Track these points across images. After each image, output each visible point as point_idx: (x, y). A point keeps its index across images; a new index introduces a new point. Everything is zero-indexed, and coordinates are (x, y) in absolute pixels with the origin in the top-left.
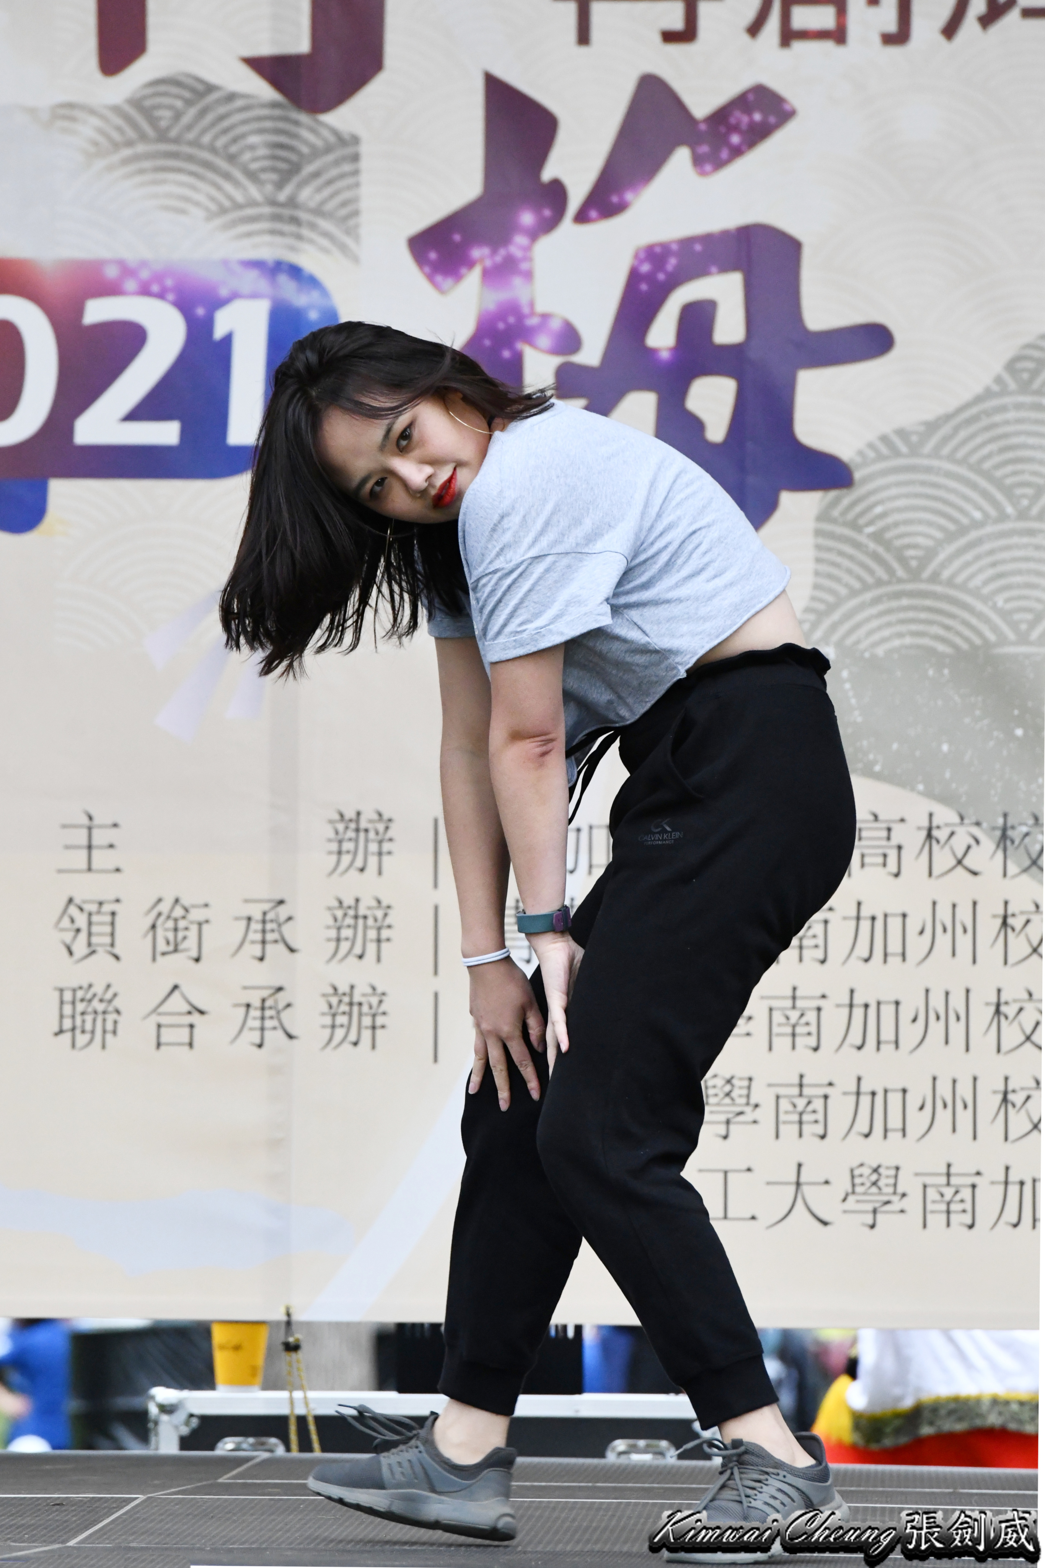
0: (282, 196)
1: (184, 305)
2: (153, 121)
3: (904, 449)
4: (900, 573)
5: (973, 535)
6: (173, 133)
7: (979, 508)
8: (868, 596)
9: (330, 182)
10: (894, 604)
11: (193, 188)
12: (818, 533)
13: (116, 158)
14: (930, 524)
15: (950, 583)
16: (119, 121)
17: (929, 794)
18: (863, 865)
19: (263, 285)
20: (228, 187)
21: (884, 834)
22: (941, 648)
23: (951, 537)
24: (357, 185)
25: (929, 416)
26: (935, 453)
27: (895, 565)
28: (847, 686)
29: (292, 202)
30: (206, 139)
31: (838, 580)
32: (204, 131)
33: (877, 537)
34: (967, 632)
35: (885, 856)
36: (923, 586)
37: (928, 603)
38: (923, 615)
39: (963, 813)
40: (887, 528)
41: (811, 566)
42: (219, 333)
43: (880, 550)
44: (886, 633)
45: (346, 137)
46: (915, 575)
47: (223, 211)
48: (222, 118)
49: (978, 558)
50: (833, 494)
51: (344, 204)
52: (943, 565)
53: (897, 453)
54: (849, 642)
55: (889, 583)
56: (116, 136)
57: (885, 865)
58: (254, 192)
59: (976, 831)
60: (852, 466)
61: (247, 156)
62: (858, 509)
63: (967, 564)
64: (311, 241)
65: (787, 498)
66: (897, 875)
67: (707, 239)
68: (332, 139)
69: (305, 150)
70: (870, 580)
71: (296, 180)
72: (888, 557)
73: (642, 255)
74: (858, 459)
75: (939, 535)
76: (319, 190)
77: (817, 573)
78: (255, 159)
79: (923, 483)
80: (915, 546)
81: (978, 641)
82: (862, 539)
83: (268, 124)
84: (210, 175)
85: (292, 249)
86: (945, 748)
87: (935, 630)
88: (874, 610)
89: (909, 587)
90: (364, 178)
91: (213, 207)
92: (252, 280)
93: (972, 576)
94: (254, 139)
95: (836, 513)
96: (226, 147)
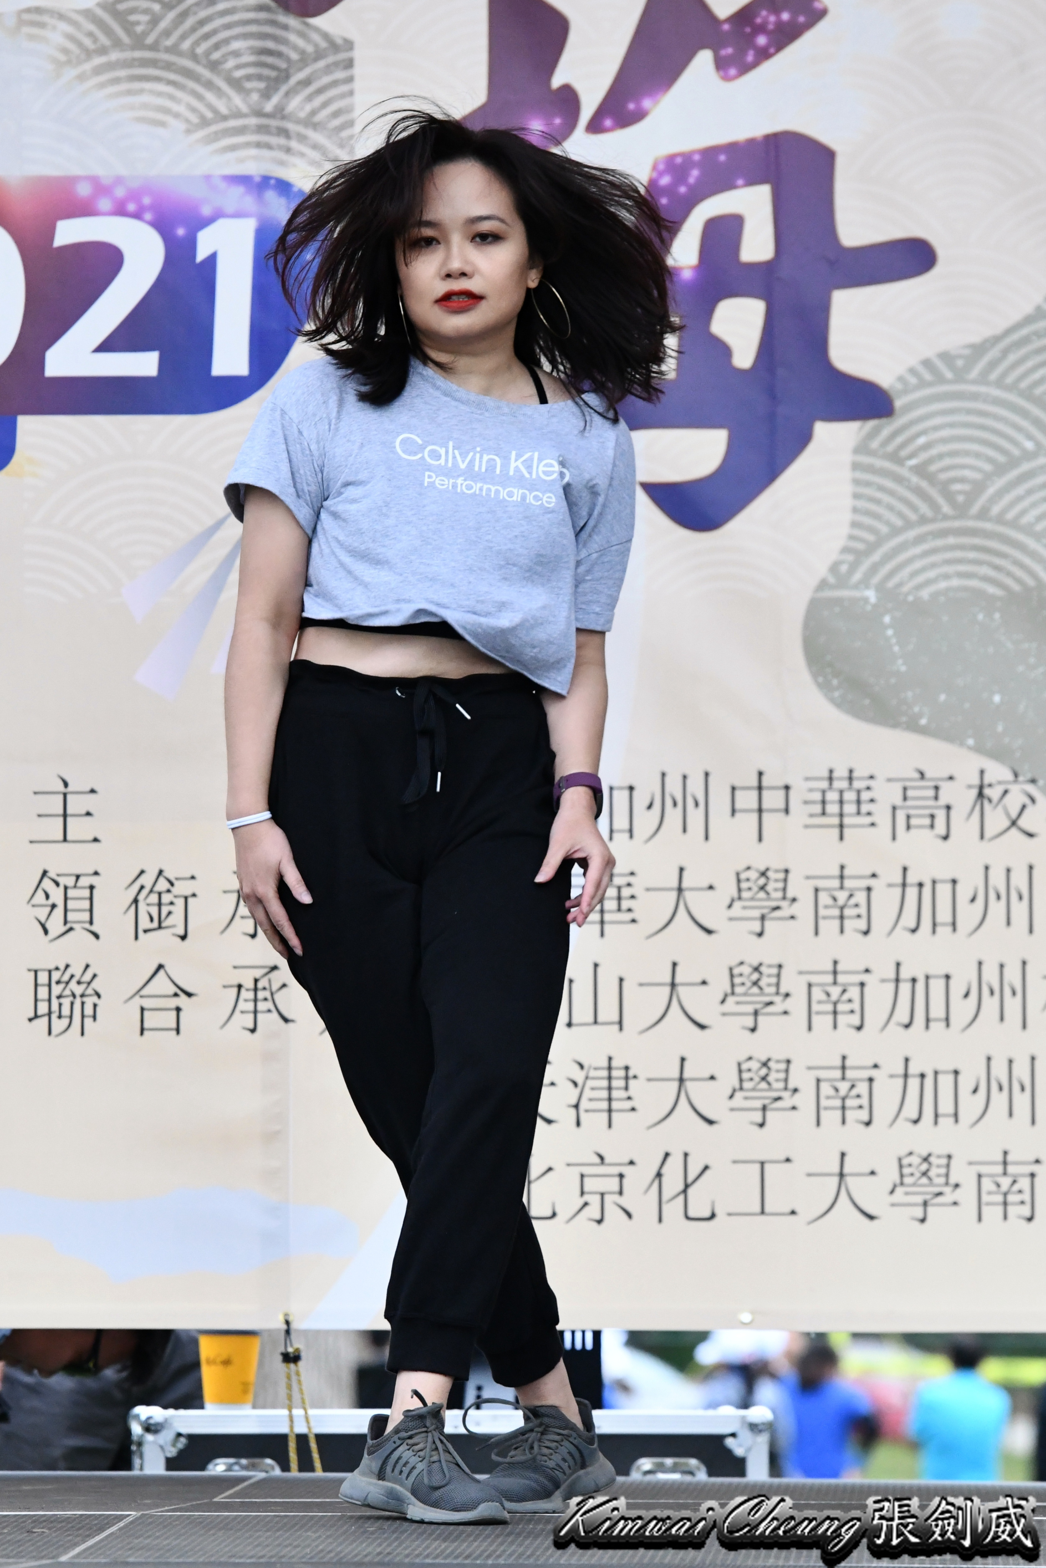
0: (269, 107)
1: (162, 226)
2: (128, 27)
3: (949, 375)
4: (946, 509)
5: (1025, 467)
6: (150, 40)
7: (1030, 437)
8: (911, 534)
9: (320, 91)
10: (940, 543)
11: (172, 97)
12: (856, 466)
13: (87, 66)
14: (978, 455)
15: (1000, 519)
16: (92, 27)
17: (979, 749)
18: (908, 827)
19: (249, 202)
20: (210, 96)
21: (931, 793)
22: (991, 590)
23: (1001, 470)
24: (351, 93)
25: (976, 339)
26: (982, 380)
27: (941, 501)
28: (890, 632)
29: (280, 112)
30: (186, 45)
31: (877, 517)
32: (183, 37)
33: (920, 470)
34: (1019, 573)
35: (932, 817)
36: (971, 524)
37: (977, 541)
38: (972, 555)
39: (1017, 769)
40: (930, 461)
41: (849, 502)
42: (201, 255)
43: (924, 484)
44: (931, 574)
45: (339, 41)
46: (962, 511)
47: (205, 122)
48: (202, 23)
49: (1030, 492)
50: (871, 424)
51: (336, 114)
52: (993, 500)
53: (940, 379)
54: (891, 584)
55: (933, 520)
56: (88, 42)
57: (932, 826)
58: (238, 101)
59: (1031, 789)
60: (892, 393)
61: (231, 63)
62: (899, 440)
63: (1019, 499)
64: (302, 155)
65: (822, 430)
66: (946, 838)
67: (731, 148)
68: (323, 44)
69: (294, 56)
70: (913, 517)
71: (284, 89)
72: (933, 492)
73: (661, 167)
74: (899, 386)
75: (988, 467)
76: (310, 98)
77: (855, 510)
78: (238, 67)
79: (969, 412)
80: (962, 480)
81: (1031, 582)
82: (904, 472)
83: (253, 28)
84: (191, 84)
85: (282, 163)
86: (997, 698)
87: (984, 570)
88: (918, 550)
89: (957, 524)
90: (357, 85)
91: (195, 119)
92: (236, 197)
93: (1023, 512)
94: (236, 45)
95: (875, 444)
96: (208, 53)
